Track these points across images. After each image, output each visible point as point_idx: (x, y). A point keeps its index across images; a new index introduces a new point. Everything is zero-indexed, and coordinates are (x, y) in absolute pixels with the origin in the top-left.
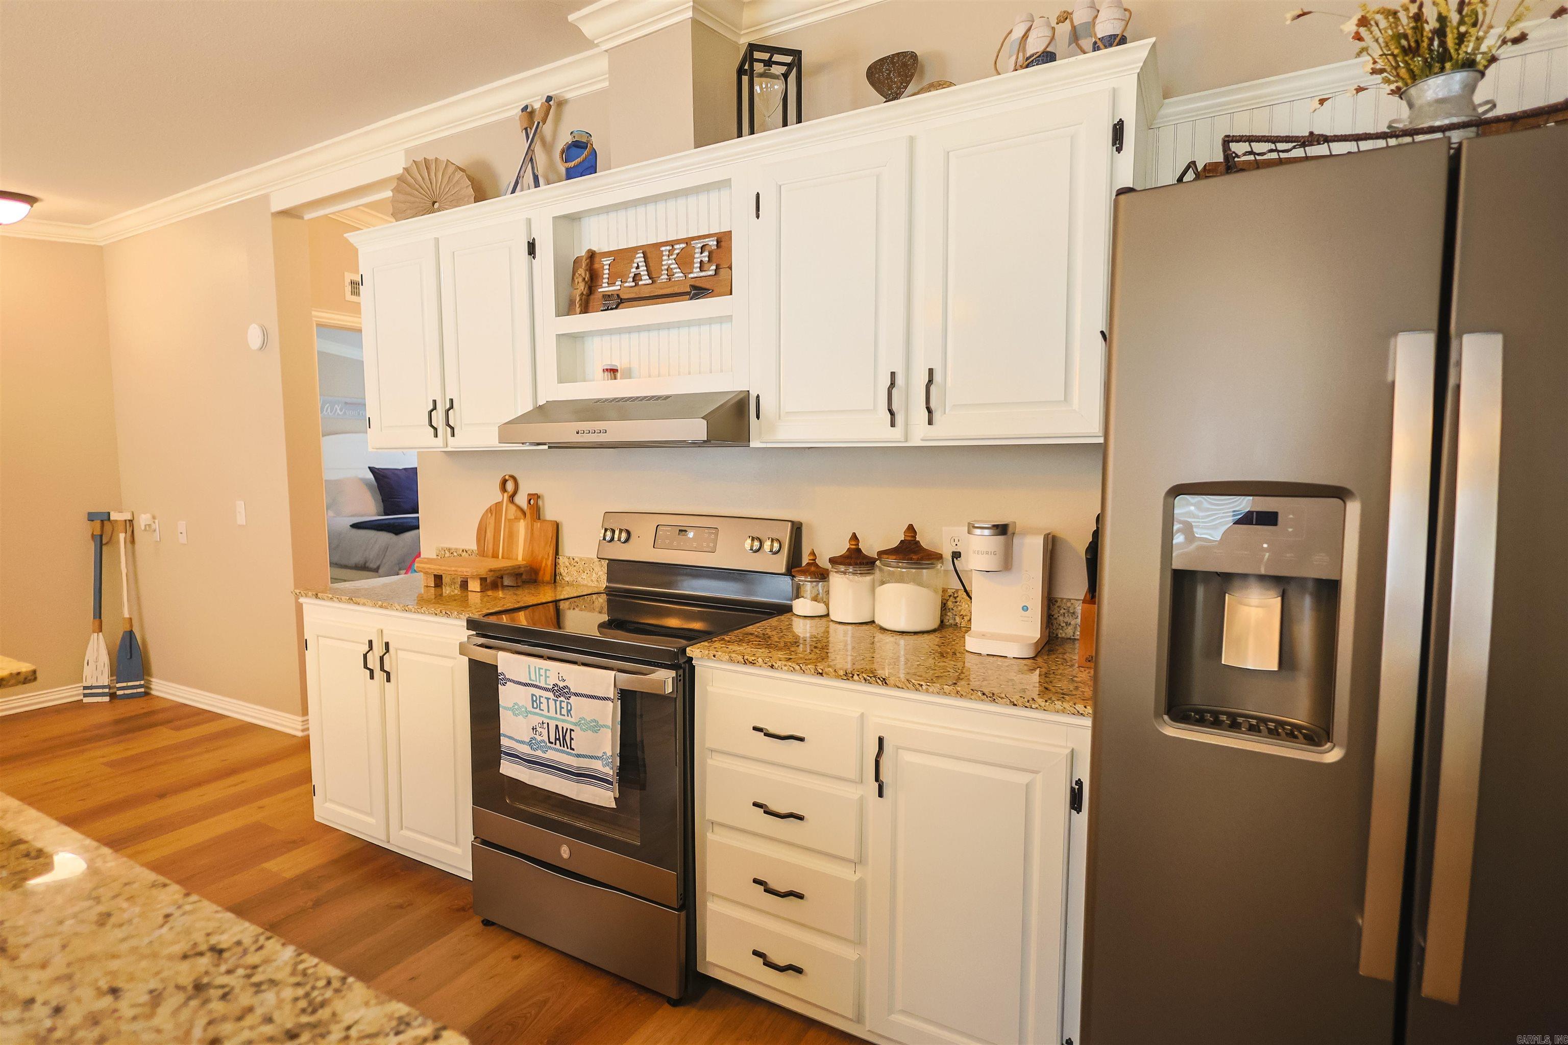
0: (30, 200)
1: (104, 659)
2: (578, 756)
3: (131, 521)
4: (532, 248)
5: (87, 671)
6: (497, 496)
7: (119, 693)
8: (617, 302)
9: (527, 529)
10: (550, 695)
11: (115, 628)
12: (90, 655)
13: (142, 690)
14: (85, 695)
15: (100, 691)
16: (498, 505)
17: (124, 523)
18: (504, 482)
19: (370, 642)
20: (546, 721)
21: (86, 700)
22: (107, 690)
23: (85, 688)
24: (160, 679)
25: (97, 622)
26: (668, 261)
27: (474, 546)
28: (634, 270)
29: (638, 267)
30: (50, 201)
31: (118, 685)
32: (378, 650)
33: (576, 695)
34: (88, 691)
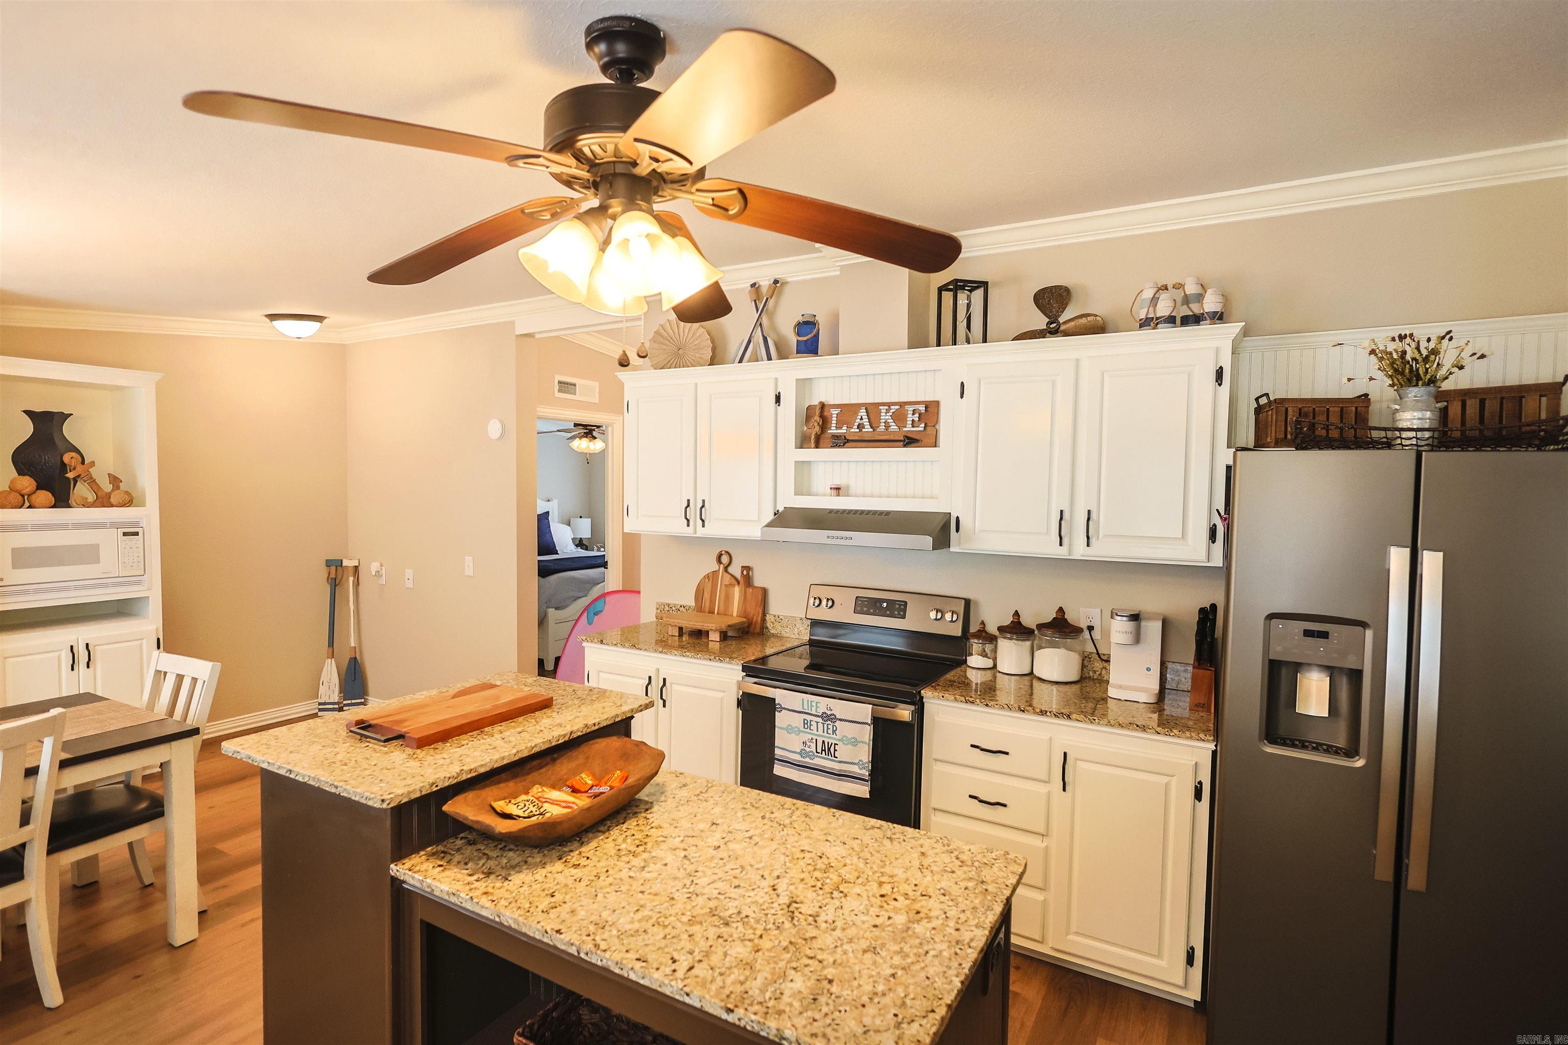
0: (319, 319)
1: (336, 680)
2: (840, 762)
3: (356, 567)
4: (778, 399)
5: (322, 690)
6: (715, 566)
7: (345, 708)
8: (841, 442)
9: (740, 592)
10: (820, 720)
11: (344, 655)
12: (324, 677)
14: (319, 710)
15: (331, 706)
16: (715, 573)
17: (351, 569)
18: (720, 556)
19: (650, 678)
20: (815, 737)
21: (319, 714)
22: (336, 706)
23: (320, 704)
25: (331, 649)
26: (885, 417)
27: (692, 603)
28: (859, 420)
29: (861, 419)
31: (345, 702)
32: (656, 685)
33: (841, 720)
34: (320, 707)
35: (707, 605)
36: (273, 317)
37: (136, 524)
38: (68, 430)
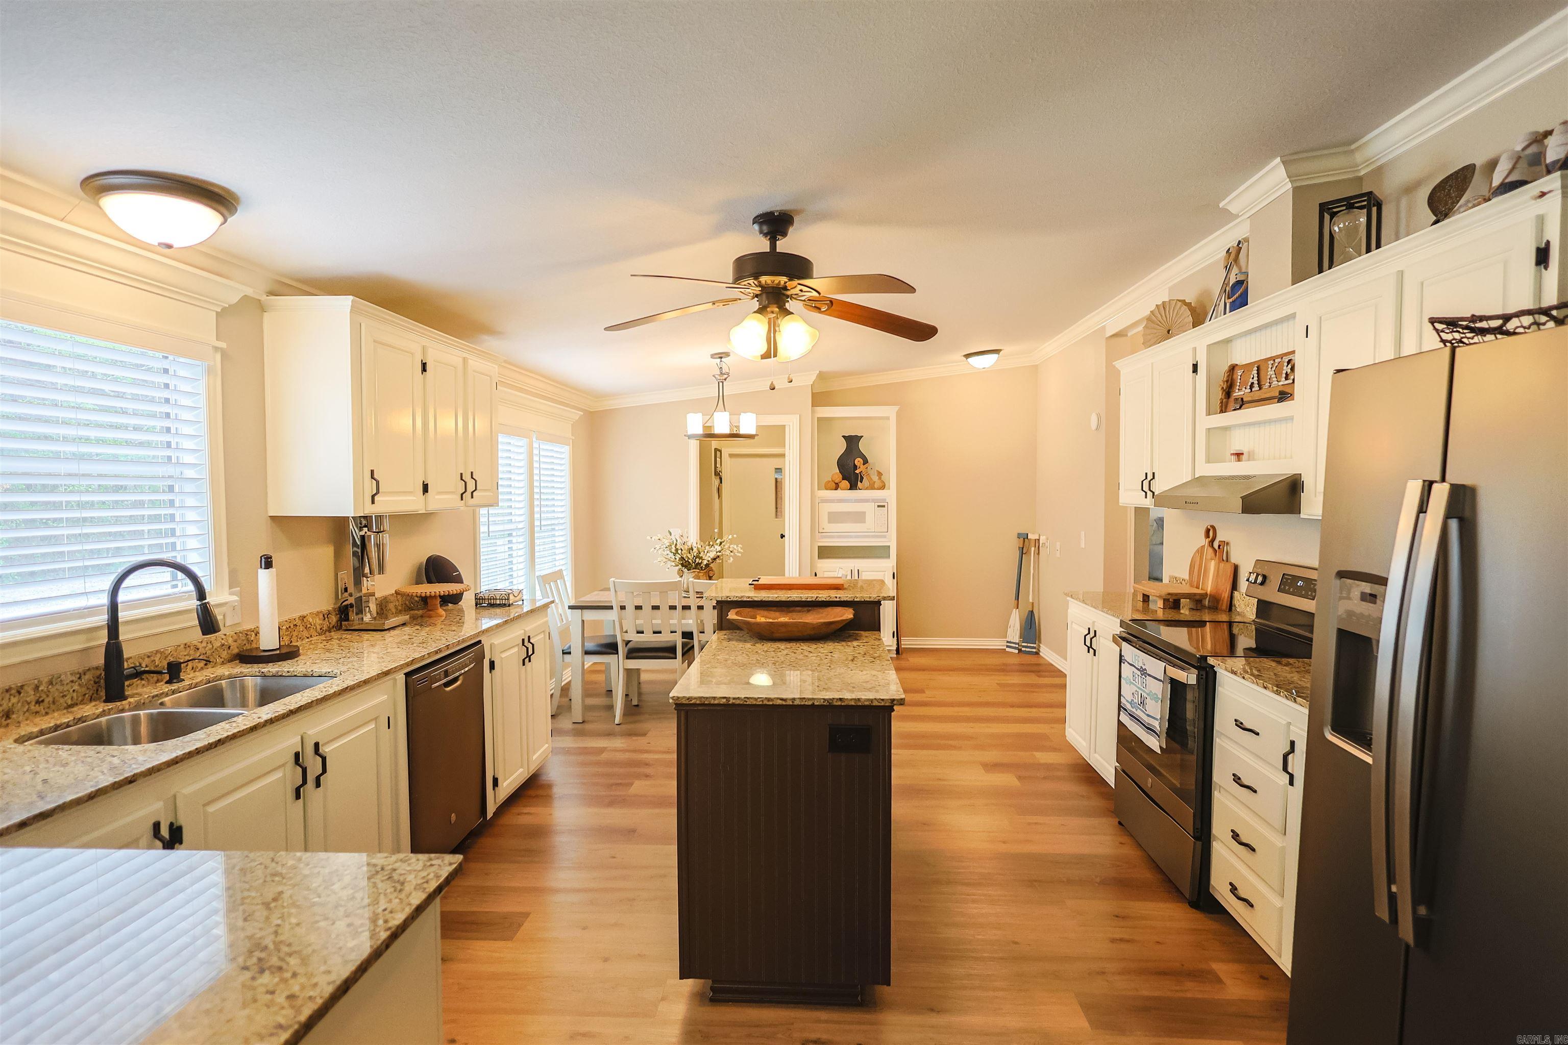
0: (997, 352)
1: (1018, 626)
2: (1148, 715)
3: (1037, 540)
4: (1195, 368)
5: (1009, 632)
6: (1203, 541)
7: (1023, 649)
8: (1242, 404)
9: (1215, 566)
10: (1139, 673)
11: (1025, 608)
12: (1011, 622)
13: (1034, 650)
14: (1008, 646)
15: (1014, 645)
16: (1203, 547)
17: (1034, 541)
18: (1208, 531)
19: (1089, 629)
20: (1138, 690)
21: (1008, 649)
22: (1017, 646)
23: (1008, 642)
24: (1046, 646)
25: (1016, 601)
26: (1270, 372)
27: (1187, 577)
28: (1251, 380)
29: (1253, 378)
30: (1007, 349)
31: (1023, 644)
32: (1091, 634)
33: (1149, 675)
34: (1008, 644)
35: (1196, 579)
36: (968, 356)
37: (884, 500)
38: (862, 446)
